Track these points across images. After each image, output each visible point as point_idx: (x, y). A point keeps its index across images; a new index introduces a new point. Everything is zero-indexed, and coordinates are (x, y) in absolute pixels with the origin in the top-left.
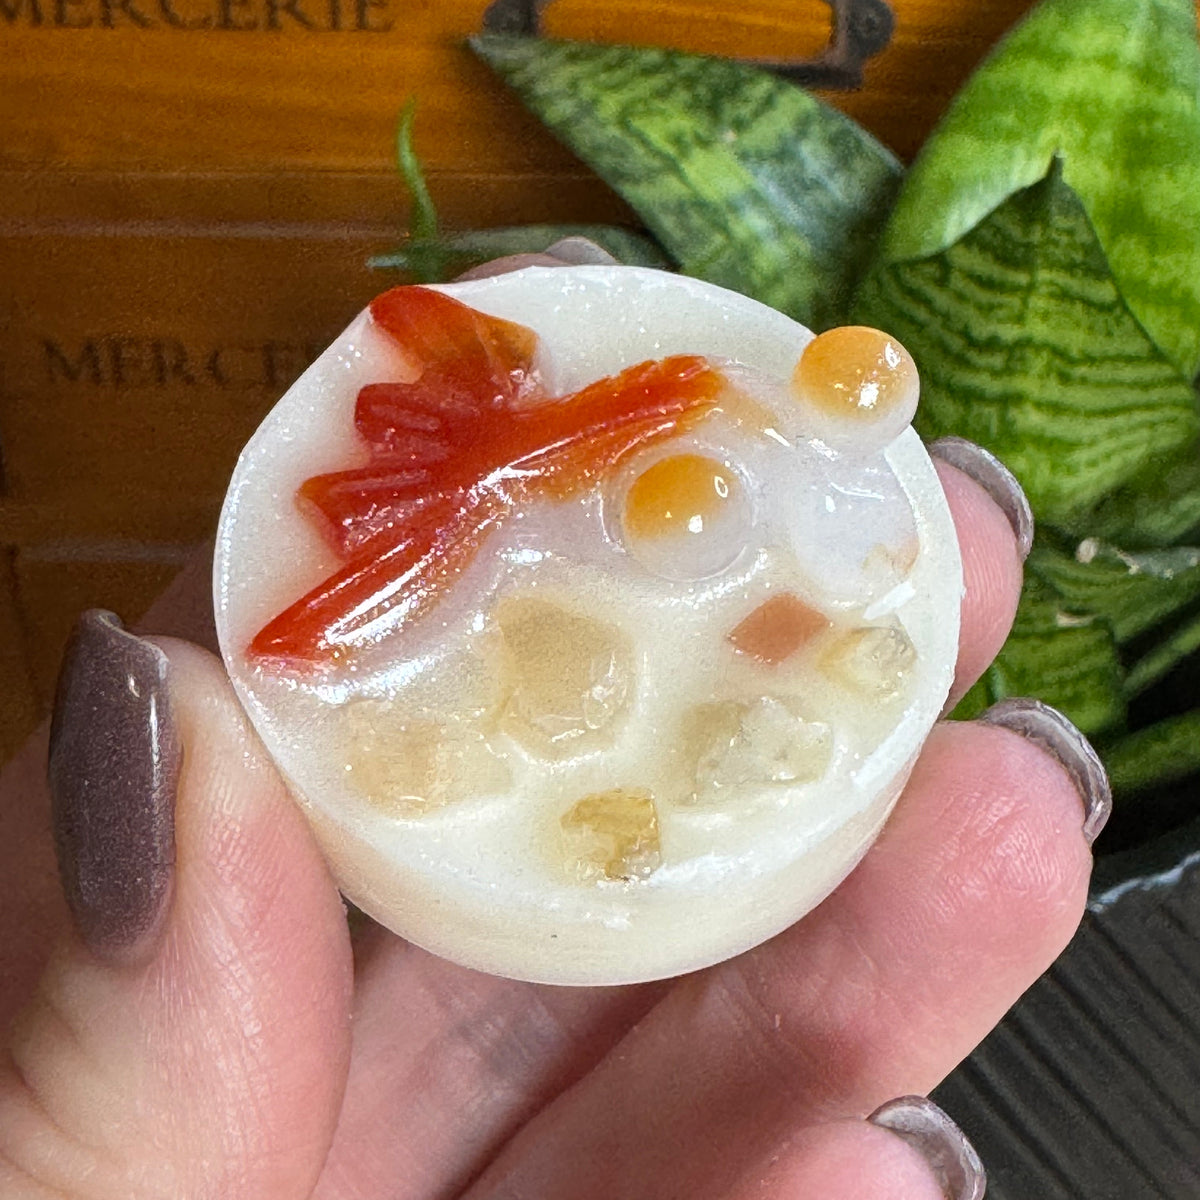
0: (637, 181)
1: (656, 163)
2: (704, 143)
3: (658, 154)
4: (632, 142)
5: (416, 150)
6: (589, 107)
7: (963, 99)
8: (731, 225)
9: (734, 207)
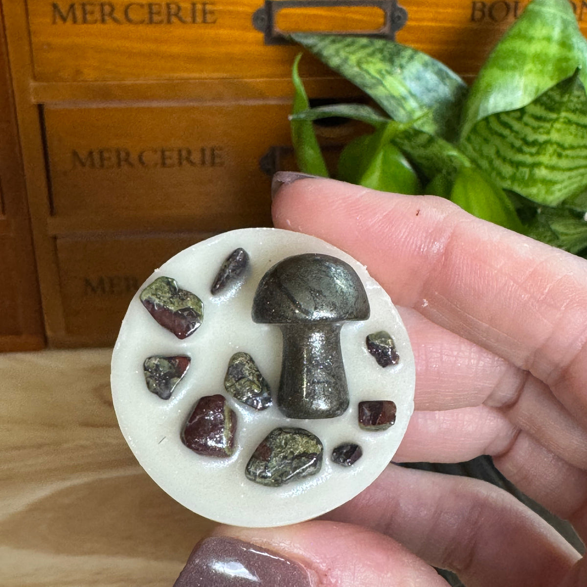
0: (371, 88)
1: (374, 81)
2: (389, 73)
3: (373, 77)
4: (363, 73)
5: (301, 75)
6: (346, 60)
7: (493, 55)
8: (405, 105)
9: (404, 98)
